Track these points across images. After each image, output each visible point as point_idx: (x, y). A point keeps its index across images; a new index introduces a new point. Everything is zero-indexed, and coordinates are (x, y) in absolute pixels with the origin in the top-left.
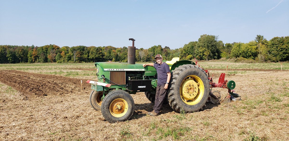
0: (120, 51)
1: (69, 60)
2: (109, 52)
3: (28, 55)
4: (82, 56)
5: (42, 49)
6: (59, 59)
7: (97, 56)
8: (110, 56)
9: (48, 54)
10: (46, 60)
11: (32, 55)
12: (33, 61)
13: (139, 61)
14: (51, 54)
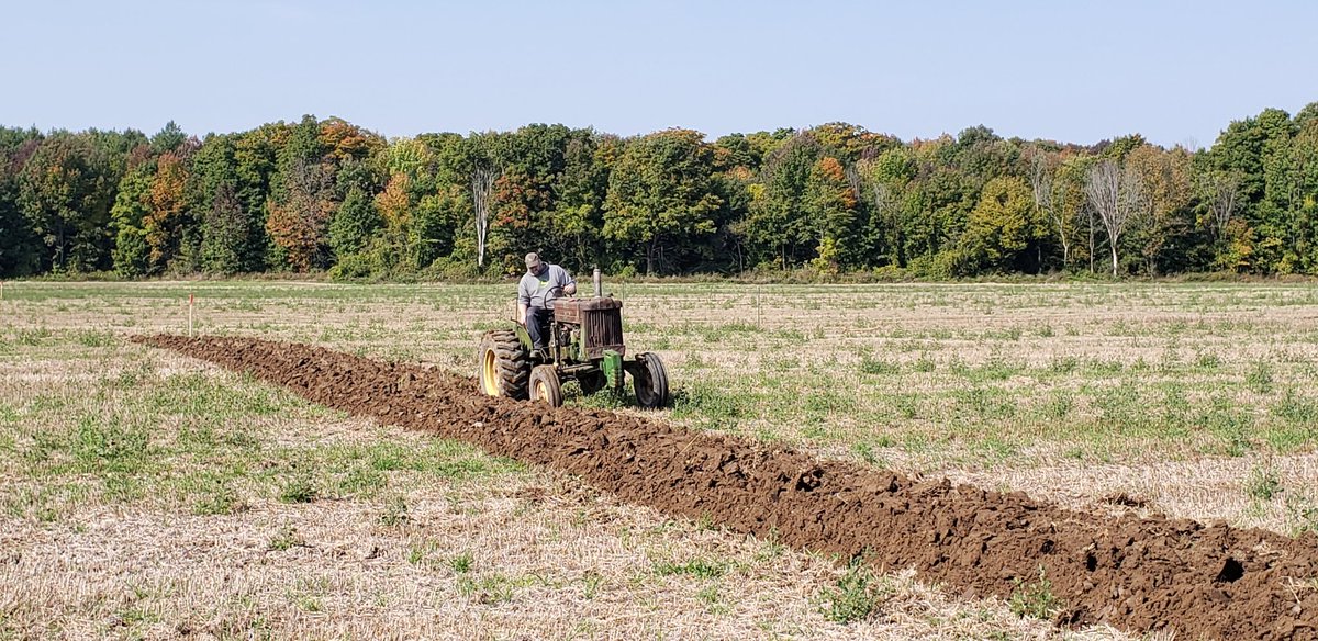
0: (910, 171)
1: (432, 257)
2: (790, 177)
3: (114, 210)
4: (545, 214)
5: (230, 156)
6: (357, 242)
7: (666, 215)
8: (792, 216)
9: (270, 204)
10: (252, 256)
11: (145, 208)
12: (153, 259)
13: (1084, 263)
14: (297, 198)
